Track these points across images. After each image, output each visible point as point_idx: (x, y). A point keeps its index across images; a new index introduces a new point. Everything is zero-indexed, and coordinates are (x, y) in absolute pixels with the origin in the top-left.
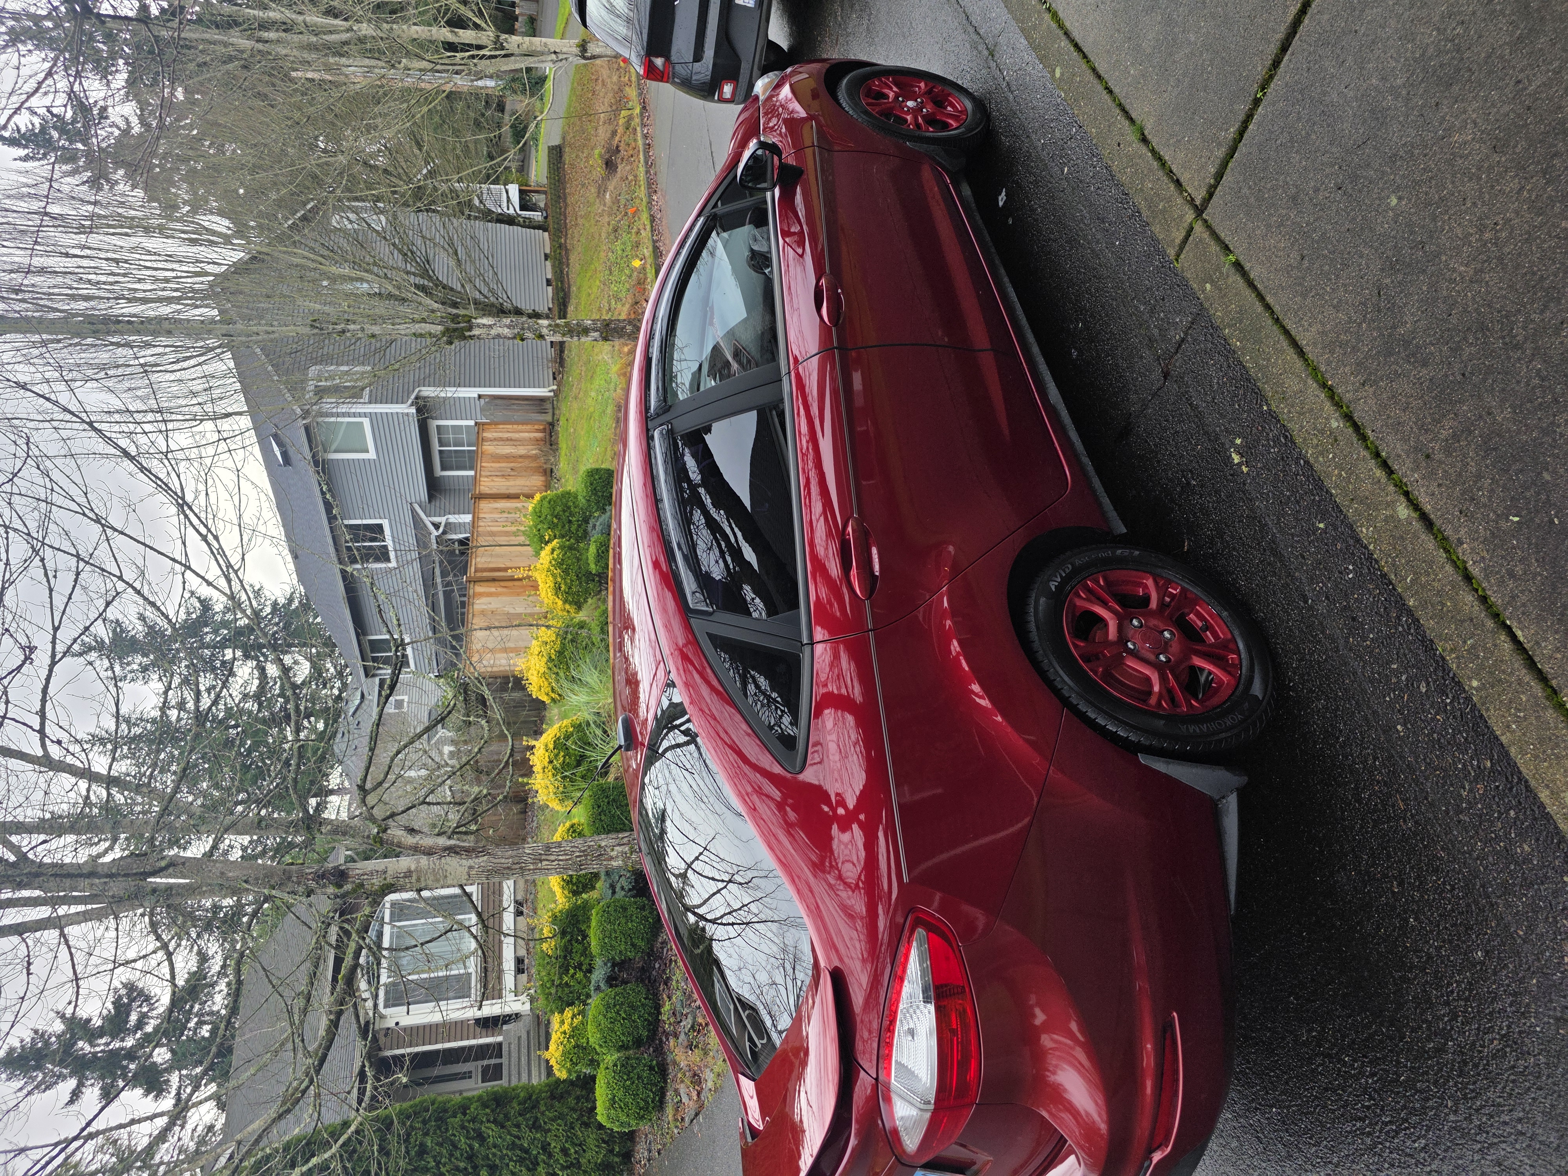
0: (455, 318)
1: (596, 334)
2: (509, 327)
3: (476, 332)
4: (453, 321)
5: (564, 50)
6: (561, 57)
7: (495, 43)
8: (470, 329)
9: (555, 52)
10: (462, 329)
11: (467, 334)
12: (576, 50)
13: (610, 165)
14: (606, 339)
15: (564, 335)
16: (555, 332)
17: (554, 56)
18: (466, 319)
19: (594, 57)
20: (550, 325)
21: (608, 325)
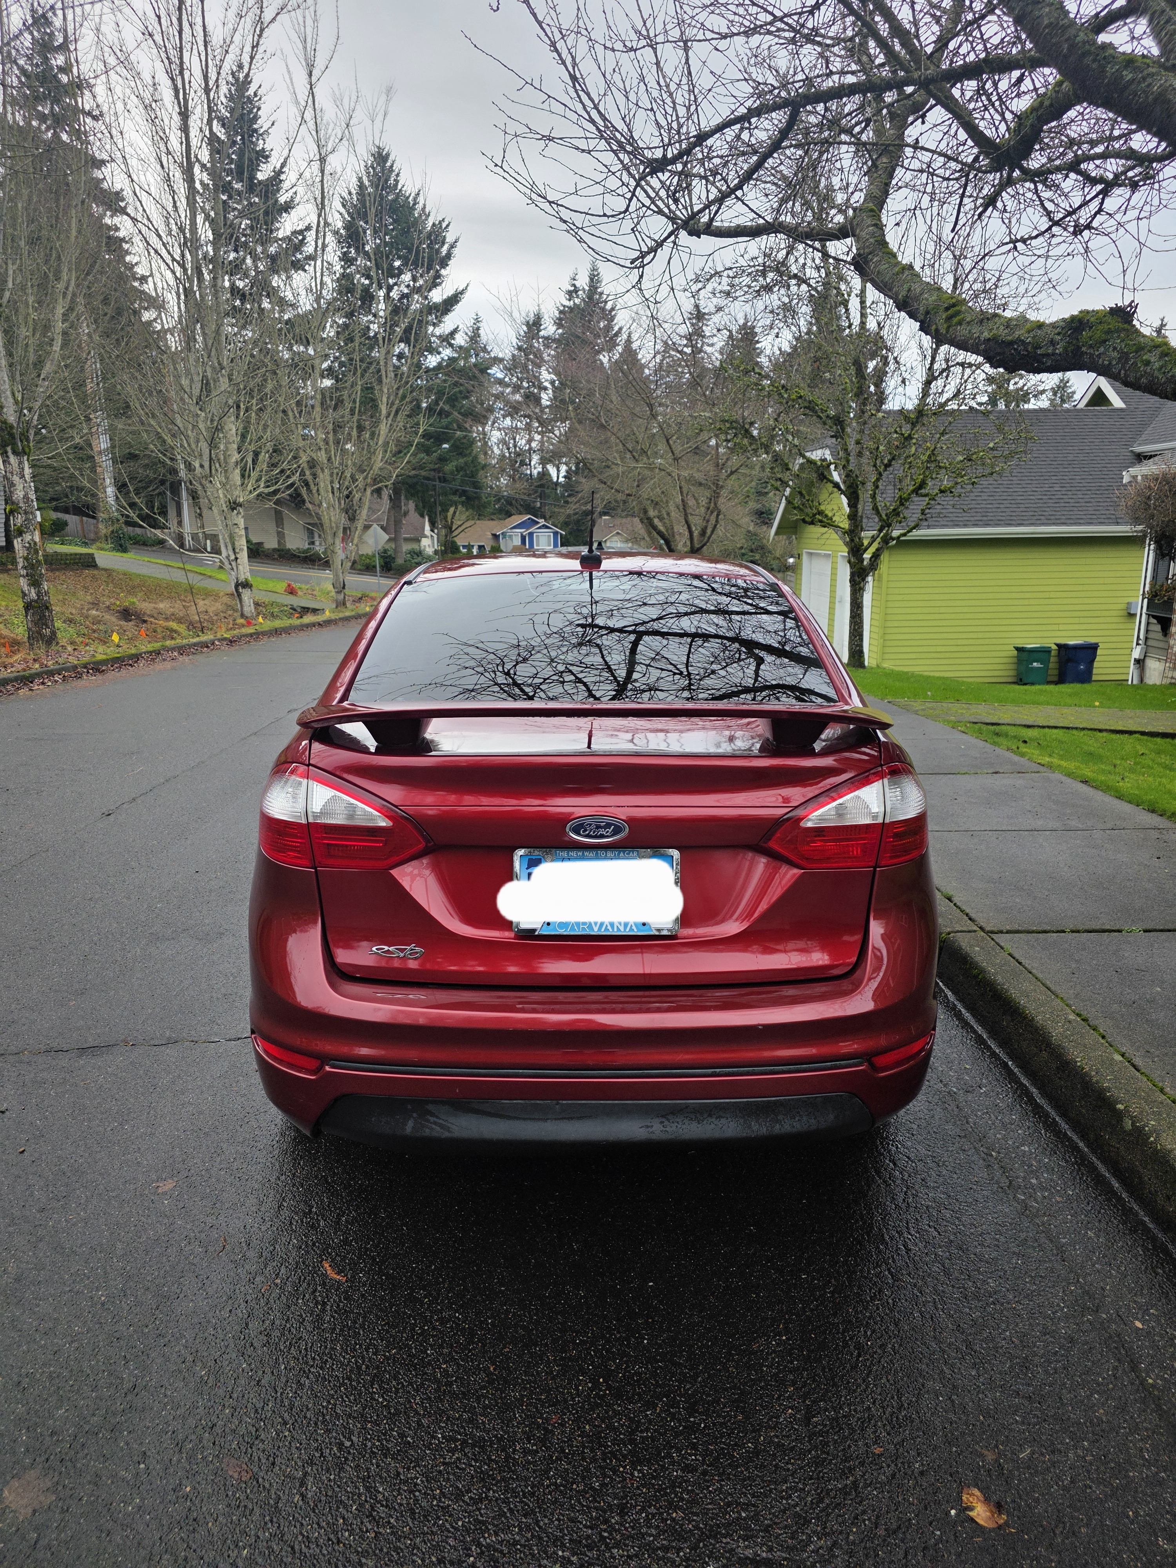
0: (24, 437)
1: (33, 595)
2: (26, 497)
3: (13, 459)
4: (22, 434)
5: (240, 567)
6: (234, 564)
7: (234, 503)
8: (15, 453)
9: (236, 559)
10: (14, 445)
11: (9, 449)
12: (242, 578)
13: (126, 614)
14: (28, 607)
15: (26, 559)
16: (28, 549)
17: (232, 557)
18: (27, 450)
19: (239, 595)
20: (35, 543)
21: (47, 608)
